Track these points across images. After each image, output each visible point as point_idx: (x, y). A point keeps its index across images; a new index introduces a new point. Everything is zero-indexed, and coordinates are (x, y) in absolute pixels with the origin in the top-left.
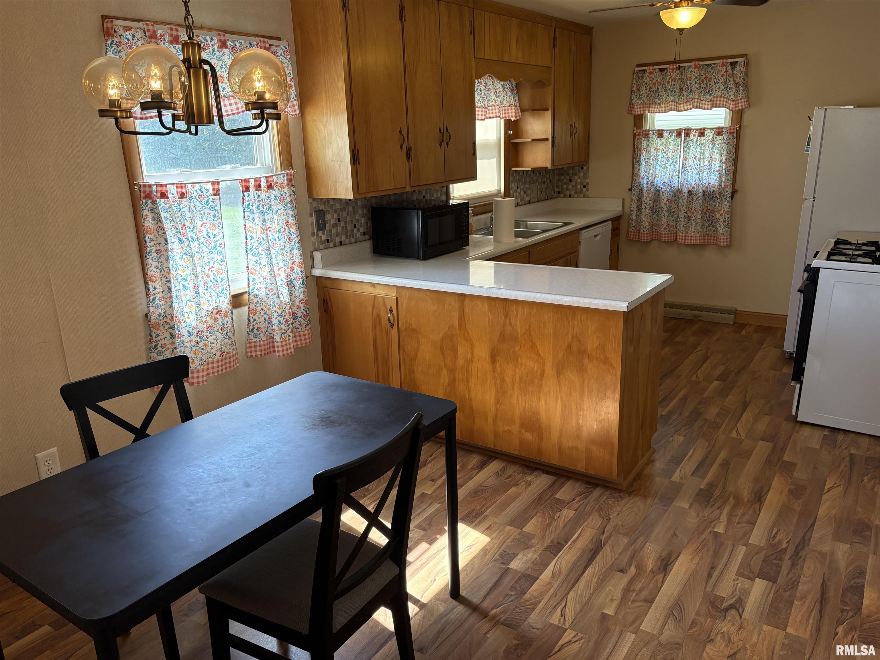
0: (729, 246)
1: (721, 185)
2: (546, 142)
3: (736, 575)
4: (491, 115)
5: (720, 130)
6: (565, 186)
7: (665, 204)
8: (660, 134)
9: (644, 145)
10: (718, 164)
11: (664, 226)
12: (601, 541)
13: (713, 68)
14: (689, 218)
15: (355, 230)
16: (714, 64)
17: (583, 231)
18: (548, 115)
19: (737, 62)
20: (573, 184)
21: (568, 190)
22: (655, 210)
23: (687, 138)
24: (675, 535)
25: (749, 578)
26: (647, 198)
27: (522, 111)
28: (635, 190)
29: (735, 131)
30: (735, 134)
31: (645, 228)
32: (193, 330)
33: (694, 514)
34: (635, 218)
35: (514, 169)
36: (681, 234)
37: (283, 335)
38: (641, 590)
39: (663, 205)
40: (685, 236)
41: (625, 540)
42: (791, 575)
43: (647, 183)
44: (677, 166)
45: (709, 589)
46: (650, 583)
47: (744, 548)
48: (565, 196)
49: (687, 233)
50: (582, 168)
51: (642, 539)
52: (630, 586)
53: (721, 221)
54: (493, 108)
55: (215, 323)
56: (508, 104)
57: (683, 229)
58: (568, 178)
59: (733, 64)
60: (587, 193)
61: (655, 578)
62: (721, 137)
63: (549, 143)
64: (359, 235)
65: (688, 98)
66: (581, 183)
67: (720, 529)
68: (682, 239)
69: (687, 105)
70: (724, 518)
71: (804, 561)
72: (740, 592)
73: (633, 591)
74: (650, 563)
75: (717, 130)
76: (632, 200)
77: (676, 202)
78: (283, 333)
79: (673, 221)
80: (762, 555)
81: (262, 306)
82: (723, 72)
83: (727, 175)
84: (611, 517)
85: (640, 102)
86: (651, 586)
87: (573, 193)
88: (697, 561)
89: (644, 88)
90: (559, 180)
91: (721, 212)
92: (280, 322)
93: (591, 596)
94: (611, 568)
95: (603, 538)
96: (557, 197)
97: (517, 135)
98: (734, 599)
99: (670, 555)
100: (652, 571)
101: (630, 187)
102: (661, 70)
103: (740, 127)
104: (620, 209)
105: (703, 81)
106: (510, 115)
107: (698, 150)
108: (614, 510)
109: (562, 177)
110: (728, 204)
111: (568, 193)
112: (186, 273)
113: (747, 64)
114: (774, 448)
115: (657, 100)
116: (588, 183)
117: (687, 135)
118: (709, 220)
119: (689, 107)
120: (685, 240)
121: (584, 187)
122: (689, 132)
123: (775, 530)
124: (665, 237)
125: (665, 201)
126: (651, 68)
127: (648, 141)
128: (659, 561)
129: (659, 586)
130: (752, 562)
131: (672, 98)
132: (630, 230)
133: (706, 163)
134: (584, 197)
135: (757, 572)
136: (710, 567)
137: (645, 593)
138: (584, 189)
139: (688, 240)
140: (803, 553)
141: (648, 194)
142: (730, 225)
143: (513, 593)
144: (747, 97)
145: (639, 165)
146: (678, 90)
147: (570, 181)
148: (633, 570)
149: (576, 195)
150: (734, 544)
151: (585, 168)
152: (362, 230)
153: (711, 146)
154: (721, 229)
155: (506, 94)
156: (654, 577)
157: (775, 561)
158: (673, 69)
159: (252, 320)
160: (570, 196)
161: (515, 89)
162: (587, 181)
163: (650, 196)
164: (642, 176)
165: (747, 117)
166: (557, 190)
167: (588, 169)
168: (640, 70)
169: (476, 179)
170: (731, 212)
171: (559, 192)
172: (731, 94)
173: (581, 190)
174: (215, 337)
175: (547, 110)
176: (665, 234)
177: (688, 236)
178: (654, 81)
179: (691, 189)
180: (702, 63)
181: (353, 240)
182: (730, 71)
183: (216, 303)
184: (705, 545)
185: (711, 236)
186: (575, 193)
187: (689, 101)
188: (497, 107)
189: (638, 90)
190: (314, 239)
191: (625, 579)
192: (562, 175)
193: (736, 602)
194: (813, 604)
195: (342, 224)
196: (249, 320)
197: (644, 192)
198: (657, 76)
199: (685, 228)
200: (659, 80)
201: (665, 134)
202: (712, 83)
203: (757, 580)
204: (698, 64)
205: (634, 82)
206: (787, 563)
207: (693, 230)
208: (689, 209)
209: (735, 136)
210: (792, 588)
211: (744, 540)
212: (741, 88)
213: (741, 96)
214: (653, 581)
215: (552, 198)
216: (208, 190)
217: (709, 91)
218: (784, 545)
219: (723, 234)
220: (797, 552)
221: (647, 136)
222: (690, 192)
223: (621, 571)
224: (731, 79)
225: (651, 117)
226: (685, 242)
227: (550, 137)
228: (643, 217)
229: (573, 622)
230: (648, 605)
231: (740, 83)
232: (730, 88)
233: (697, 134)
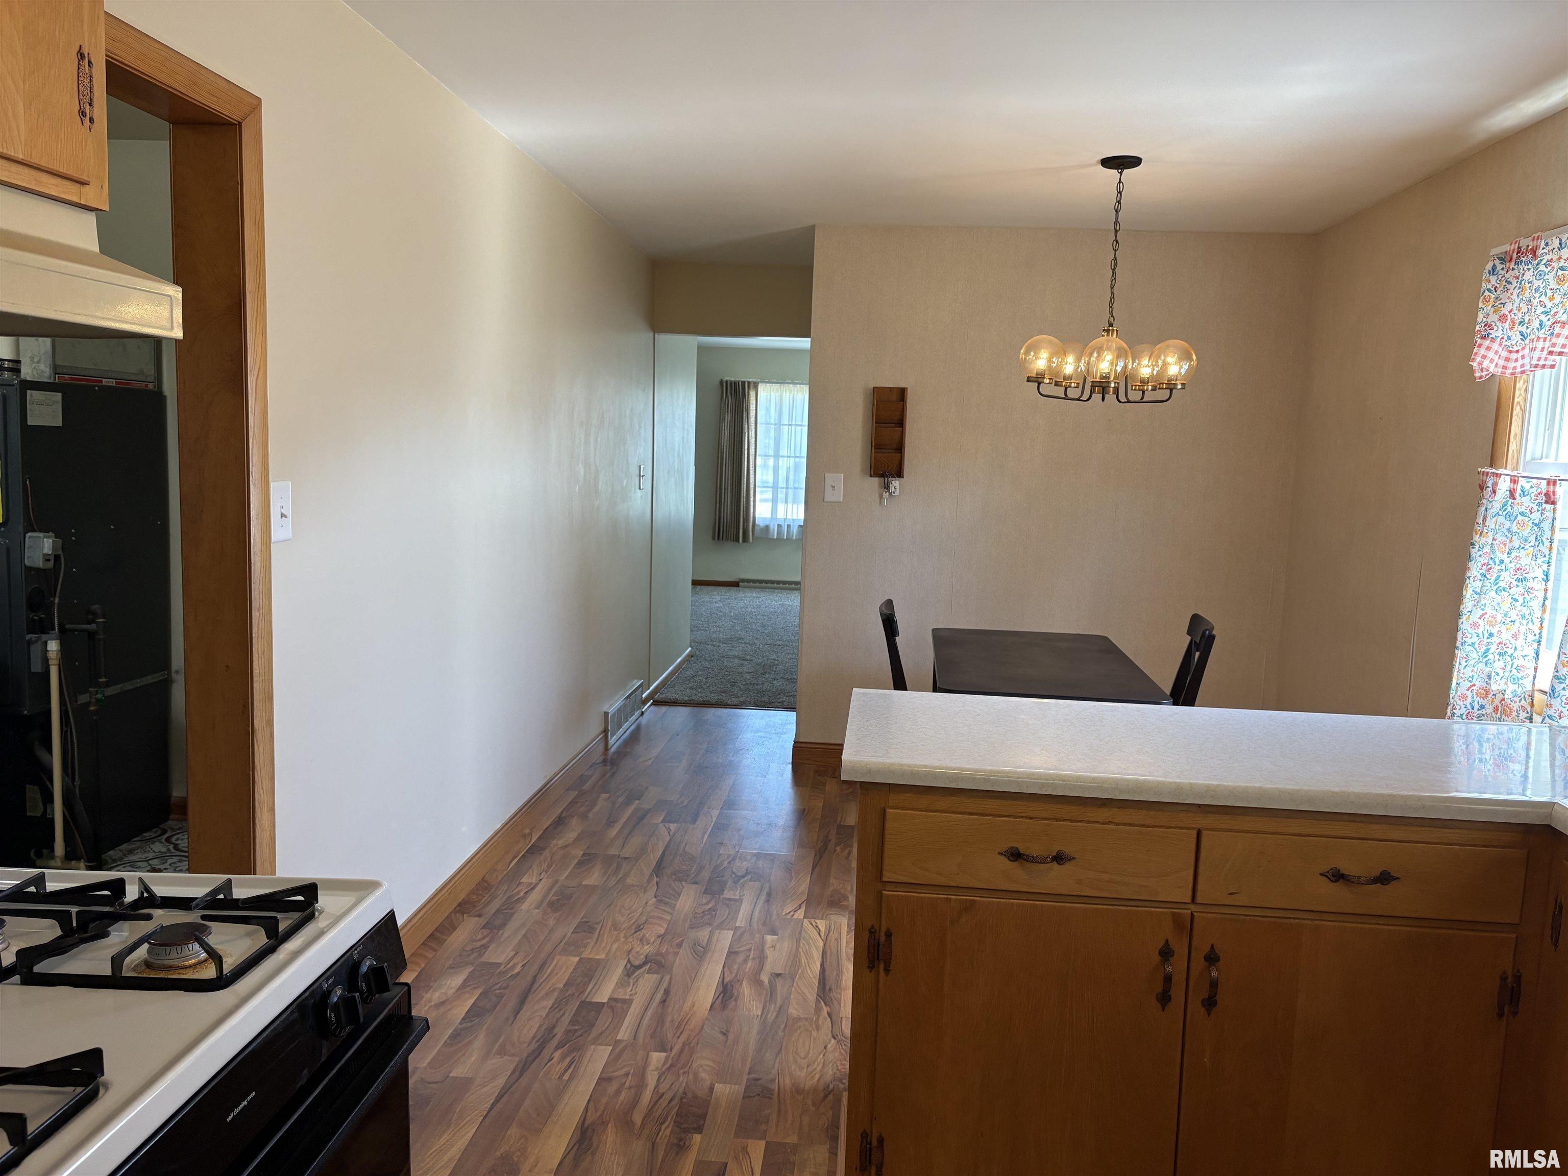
3: (633, 1000)
24: (725, 1034)
25: (615, 1000)
33: (703, 1075)
38: (746, 961)
41: (793, 1011)
42: (558, 1016)
45: (667, 978)
46: (738, 969)
51: (771, 1017)
52: (760, 962)
61: (734, 975)
67: (657, 1058)
72: (629, 983)
73: (753, 959)
74: (746, 990)
80: (595, 1032)
84: (833, 1041)
86: (736, 967)
88: (686, 1005)
93: (798, 947)
94: (793, 977)
95: (825, 1008)
98: (636, 974)
99: (724, 1007)
100: (740, 982)
108: (837, 1054)
123: (566, 1077)
128: (735, 994)
129: (726, 969)
130: (610, 1020)
135: (604, 1009)
136: (667, 1001)
137: (740, 959)
140: (534, 1046)
148: (765, 978)
150: (634, 1039)
156: (736, 976)
157: (577, 1028)
184: (678, 1028)
191: (768, 968)
193: (633, 974)
194: (537, 992)
203: (605, 1002)
206: (560, 1031)
210: (561, 1001)
211: (619, 1048)
214: (735, 971)
218: (557, 1054)
220: (541, 1047)
223: (779, 975)
229: (803, 924)
230: (732, 950)
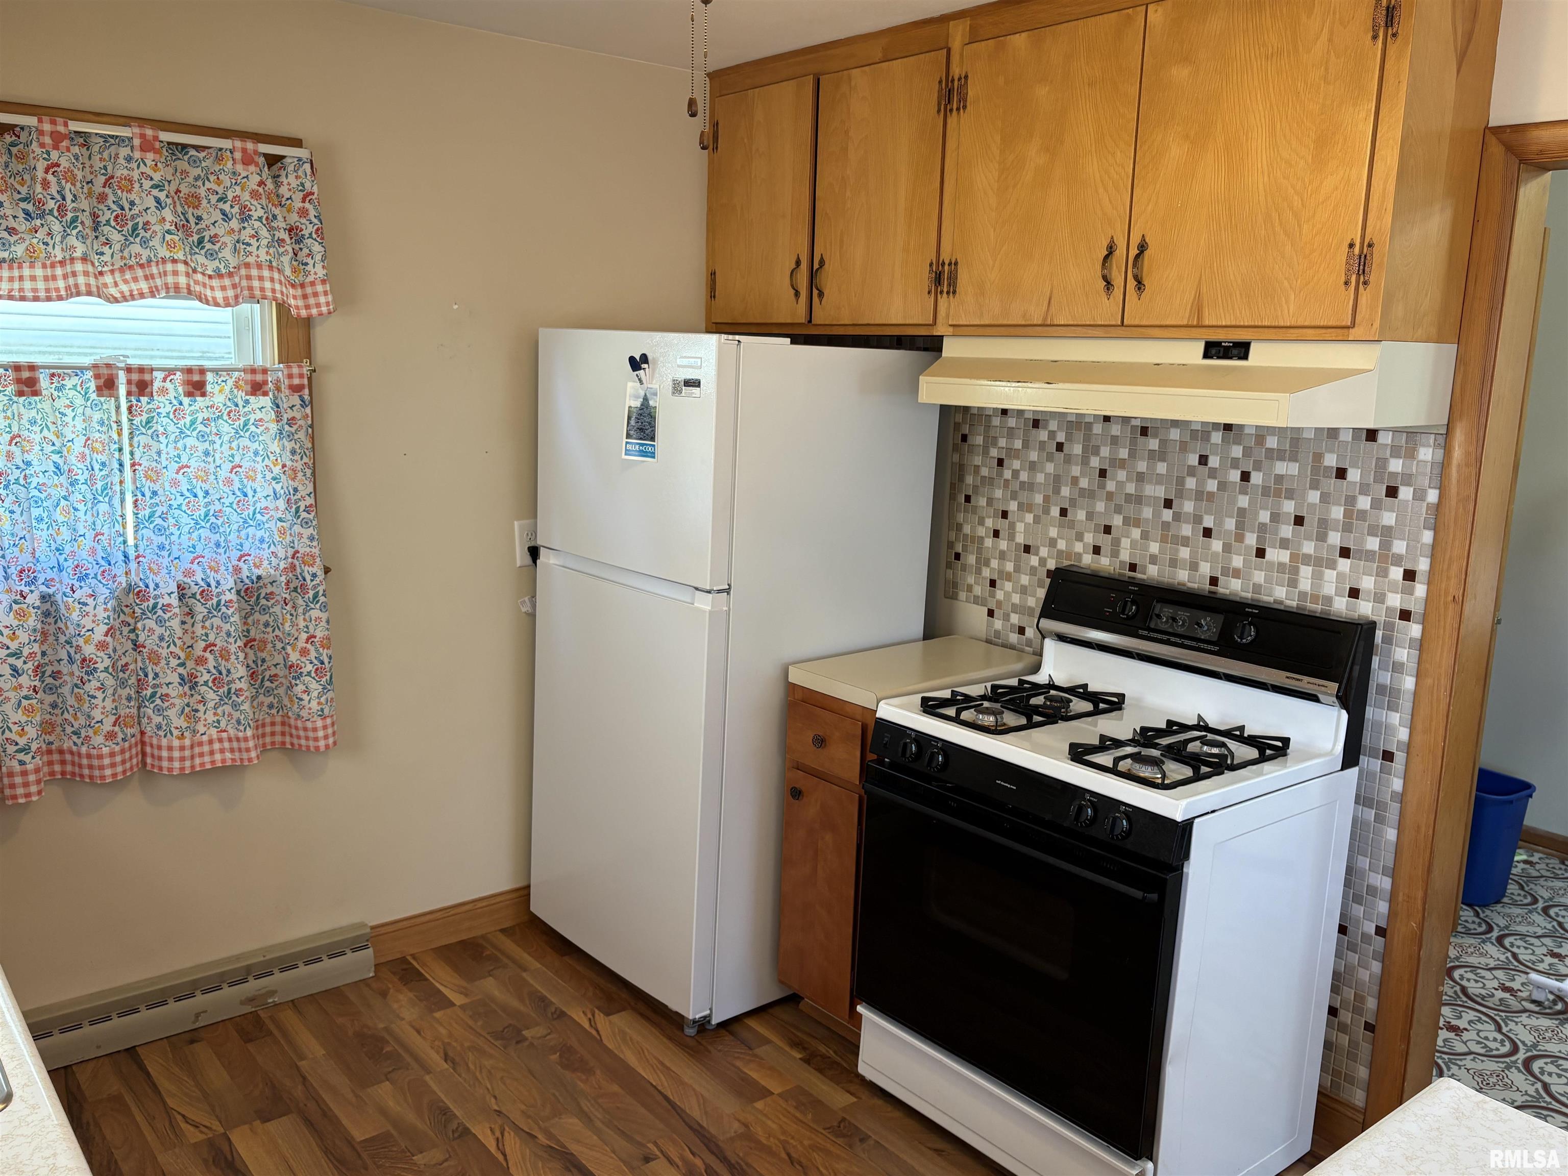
1: (286, 556)
5: (259, 378)
7: (102, 646)
8: (27, 380)
11: (107, 726)
13: (194, 162)
14: (194, 683)
16: (197, 148)
19: (283, 157)
22: (43, 673)
23: (144, 400)
26: (17, 634)
29: (306, 381)
30: (306, 391)
36: (176, 743)
40: (192, 747)
43: (7, 576)
49: (194, 732)
53: (305, 671)
57: (182, 722)
59: (273, 160)
62: (263, 401)
65: (126, 254)
68: (182, 759)
69: (126, 282)
75: (249, 377)
77: (126, 630)
79: (129, 699)
82: (247, 184)
83: (305, 524)
91: (301, 644)
103: (311, 371)
105: (174, 202)
107: (190, 440)
110: (324, 616)
113: (314, 173)
117: (139, 387)
119: (134, 286)
120: (192, 757)
122: (147, 377)
124: (113, 765)
139: (201, 755)
142: (333, 680)
144: (329, 278)
146: (82, 220)
153: (232, 430)
154: (312, 698)
158: (55, 137)
165: (320, 334)
170: (331, 641)
172: (286, 259)
176: (112, 754)
177: (200, 744)
179: (180, 577)
180: (163, 136)
182: (270, 184)
185: (264, 725)
187: (131, 267)
199: (187, 717)
201: (45, 381)
202: (210, 215)
204: (156, 138)
207: (211, 717)
208: (189, 650)
209: (307, 397)
212: (312, 249)
213: (312, 271)
217: (201, 241)
222: (177, 590)
224: (274, 211)
226: (193, 767)
231: (309, 229)
232: (281, 241)
233: (176, 387)
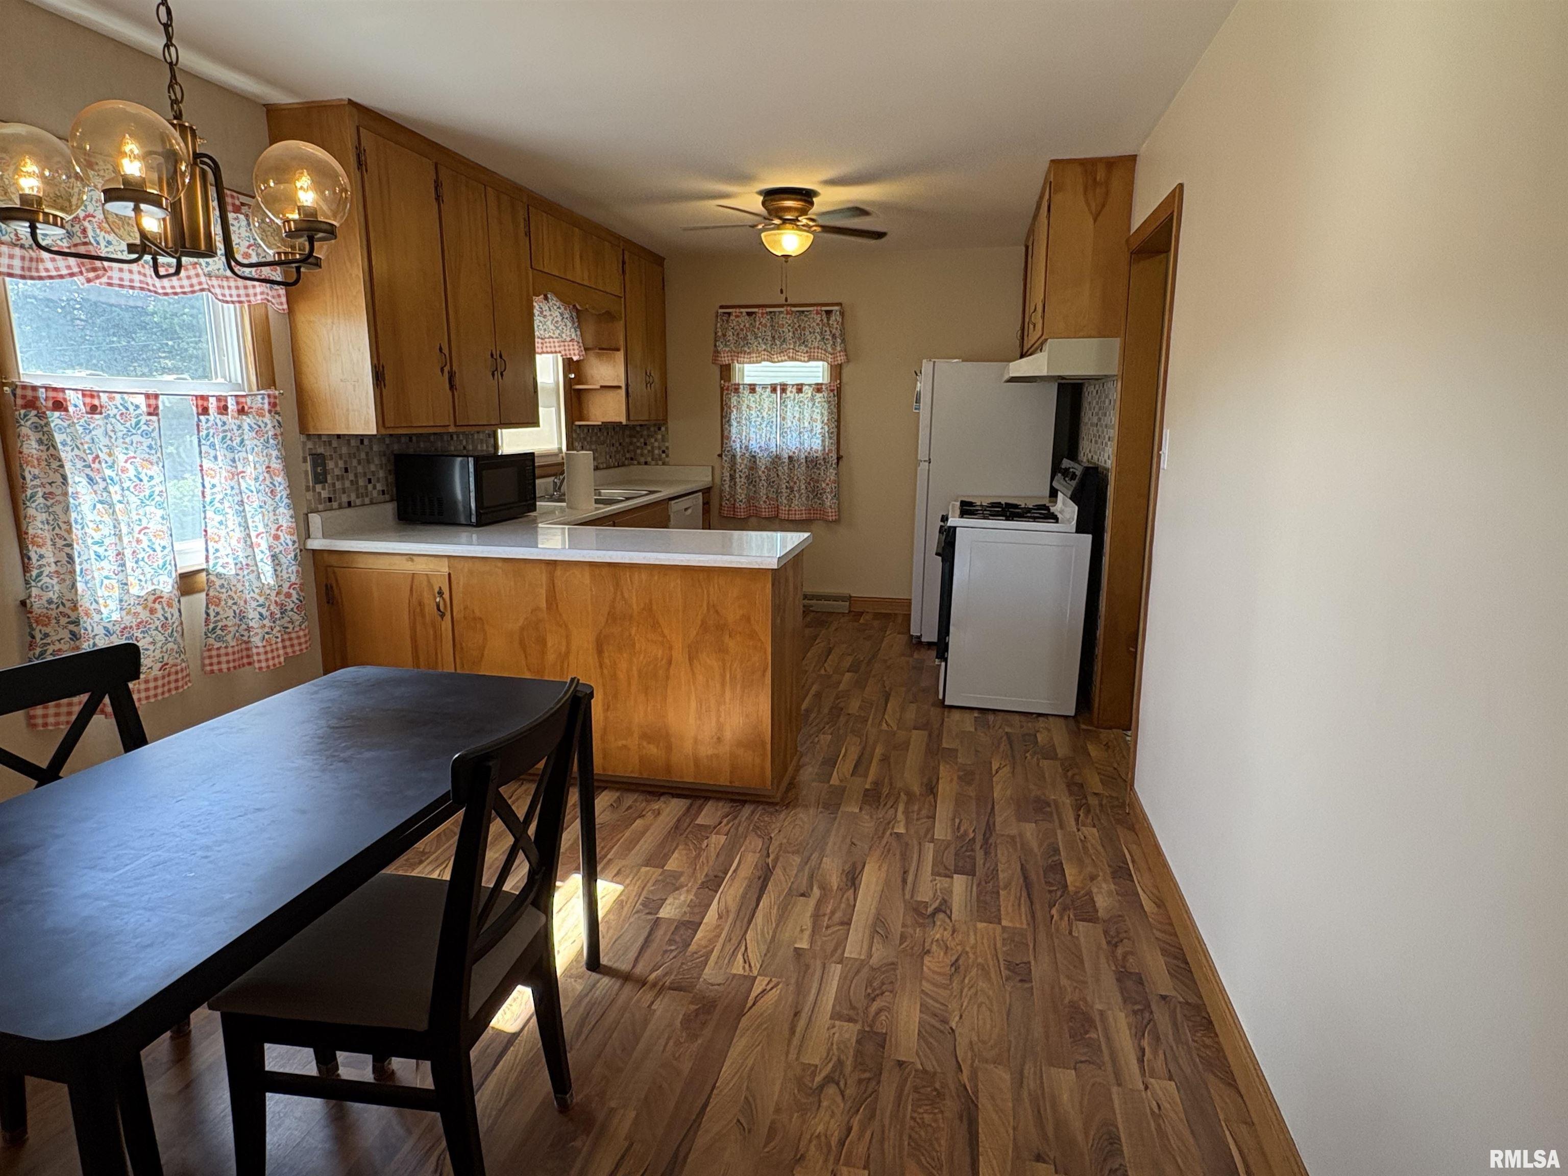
0: (837, 521)
1: (824, 450)
2: (619, 391)
3: (932, 875)
4: (549, 350)
5: (819, 387)
6: (639, 451)
7: (763, 472)
8: (752, 388)
9: (734, 400)
10: (819, 425)
11: (764, 498)
12: (768, 865)
13: (806, 316)
14: (792, 489)
15: (370, 487)
16: (807, 311)
17: (673, 502)
18: (620, 356)
19: (832, 310)
20: (649, 448)
21: (642, 455)
22: (752, 480)
23: (784, 395)
24: (853, 843)
25: (946, 876)
26: (742, 465)
27: (586, 349)
28: (726, 456)
29: (835, 388)
30: (835, 391)
31: (741, 501)
32: (114, 625)
33: (867, 817)
34: (728, 489)
35: (578, 423)
36: (784, 508)
37: (267, 636)
38: (833, 913)
39: (760, 473)
40: (789, 511)
41: (797, 859)
42: (987, 865)
43: (741, 448)
44: (774, 427)
45: (907, 897)
46: (841, 902)
47: (932, 845)
48: (639, 463)
49: (790, 506)
50: (659, 429)
51: (815, 856)
52: (819, 909)
53: (827, 491)
54: (551, 340)
55: (152, 617)
56: (568, 339)
57: (785, 502)
58: (642, 440)
59: (829, 313)
60: (667, 459)
61: (845, 896)
62: (821, 395)
63: (623, 392)
64: (375, 493)
65: (781, 348)
66: (659, 448)
67: (902, 830)
68: (785, 514)
69: (781, 356)
70: (900, 816)
71: (996, 846)
72: (941, 893)
73: (824, 915)
74: (835, 881)
75: (816, 387)
76: (723, 467)
77: (775, 470)
78: (267, 633)
79: (774, 492)
80: (952, 850)
81: (230, 592)
82: (818, 321)
83: (830, 438)
84: (772, 835)
85: (727, 349)
86: (843, 906)
87: (649, 459)
88: (886, 868)
89: (731, 333)
90: (631, 443)
91: (827, 481)
92: (261, 614)
93: (775, 932)
94: (790, 893)
95: (770, 860)
96: (629, 465)
97: (579, 380)
98: (938, 901)
99: (854, 865)
100: (839, 889)
101: (719, 452)
102: (749, 314)
103: (840, 384)
104: (710, 478)
105: (796, 330)
106: (572, 352)
107: (797, 408)
108: (773, 826)
109: (635, 440)
110: (835, 472)
111: (642, 460)
112: (102, 532)
113: (842, 314)
114: (930, 735)
115: (746, 349)
116: (667, 448)
117: (784, 390)
118: (813, 491)
119: (783, 358)
120: (788, 514)
121: (664, 452)
122: (785, 387)
123: (957, 821)
124: (765, 512)
125: (763, 469)
126: (738, 310)
127: (739, 397)
128: (844, 876)
129: (852, 903)
130: (944, 858)
131: (764, 347)
132: (724, 504)
133: (806, 424)
134: (664, 464)
135: (952, 868)
136: (902, 872)
137: (838, 915)
138: (664, 455)
139: (792, 514)
140: (992, 840)
141: (743, 460)
142: (837, 496)
143: (673, 948)
144: (845, 351)
145: (730, 426)
146: (769, 338)
147: (645, 444)
148: (816, 892)
149: (653, 462)
150: (920, 843)
151: (663, 429)
152: (379, 487)
153: (810, 405)
154: (829, 501)
155: (566, 325)
156: (843, 896)
157: (968, 853)
158: (763, 314)
159: (212, 614)
160: (646, 463)
161: (576, 320)
162: (667, 444)
163: (745, 462)
164: (733, 438)
165: (846, 371)
166: (628, 455)
167: (667, 429)
168: (725, 313)
169: (539, 426)
170: (838, 482)
171: (632, 459)
172: (829, 346)
173: (660, 455)
174: (151, 640)
175: (618, 350)
176: (765, 508)
177: (792, 511)
178: (742, 326)
179: (791, 454)
180: (793, 309)
181: (367, 501)
182: (825, 320)
183: (153, 584)
184: (889, 851)
185: (817, 510)
186: (653, 460)
187: (783, 352)
188: (556, 340)
189: (724, 335)
190: (310, 495)
191: (812, 902)
192: (635, 437)
193: (941, 904)
194: (1019, 890)
195: (351, 476)
196: (208, 614)
197: (738, 457)
198: (745, 321)
199: (788, 500)
200: (747, 325)
201: (758, 389)
202: (807, 333)
203: (955, 876)
204: (790, 310)
205: (719, 325)
206: (980, 855)
207: (797, 503)
208: (791, 478)
209: (835, 393)
210: (993, 878)
211: (929, 836)
212: (839, 340)
213: (838, 348)
214: (844, 900)
215: (623, 465)
216: (137, 407)
217: (804, 341)
218: (972, 835)
219: (831, 507)
220: (986, 840)
221: (737, 390)
222: (790, 458)
223: (803, 895)
224: (827, 329)
225: (739, 368)
226: (788, 518)
227: (623, 385)
228: (738, 488)
229: (761, 966)
230: (846, 927)
231: (837, 334)
232: (827, 339)
233: (794, 390)
